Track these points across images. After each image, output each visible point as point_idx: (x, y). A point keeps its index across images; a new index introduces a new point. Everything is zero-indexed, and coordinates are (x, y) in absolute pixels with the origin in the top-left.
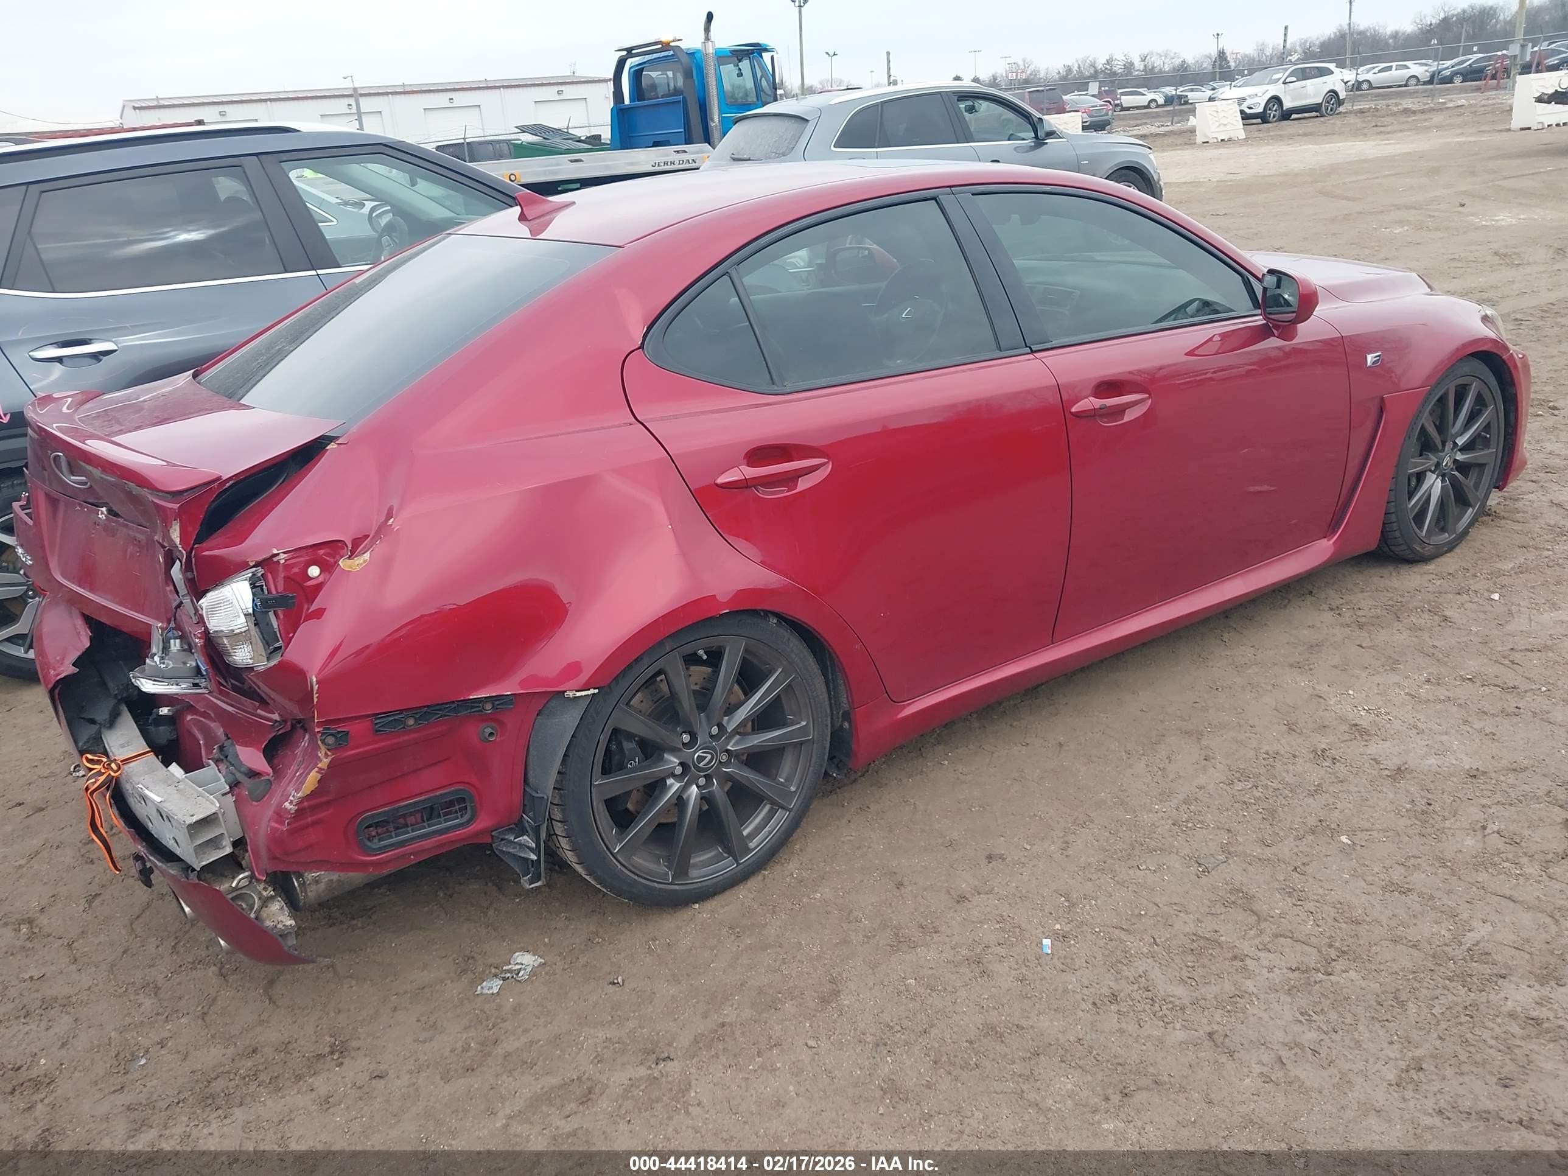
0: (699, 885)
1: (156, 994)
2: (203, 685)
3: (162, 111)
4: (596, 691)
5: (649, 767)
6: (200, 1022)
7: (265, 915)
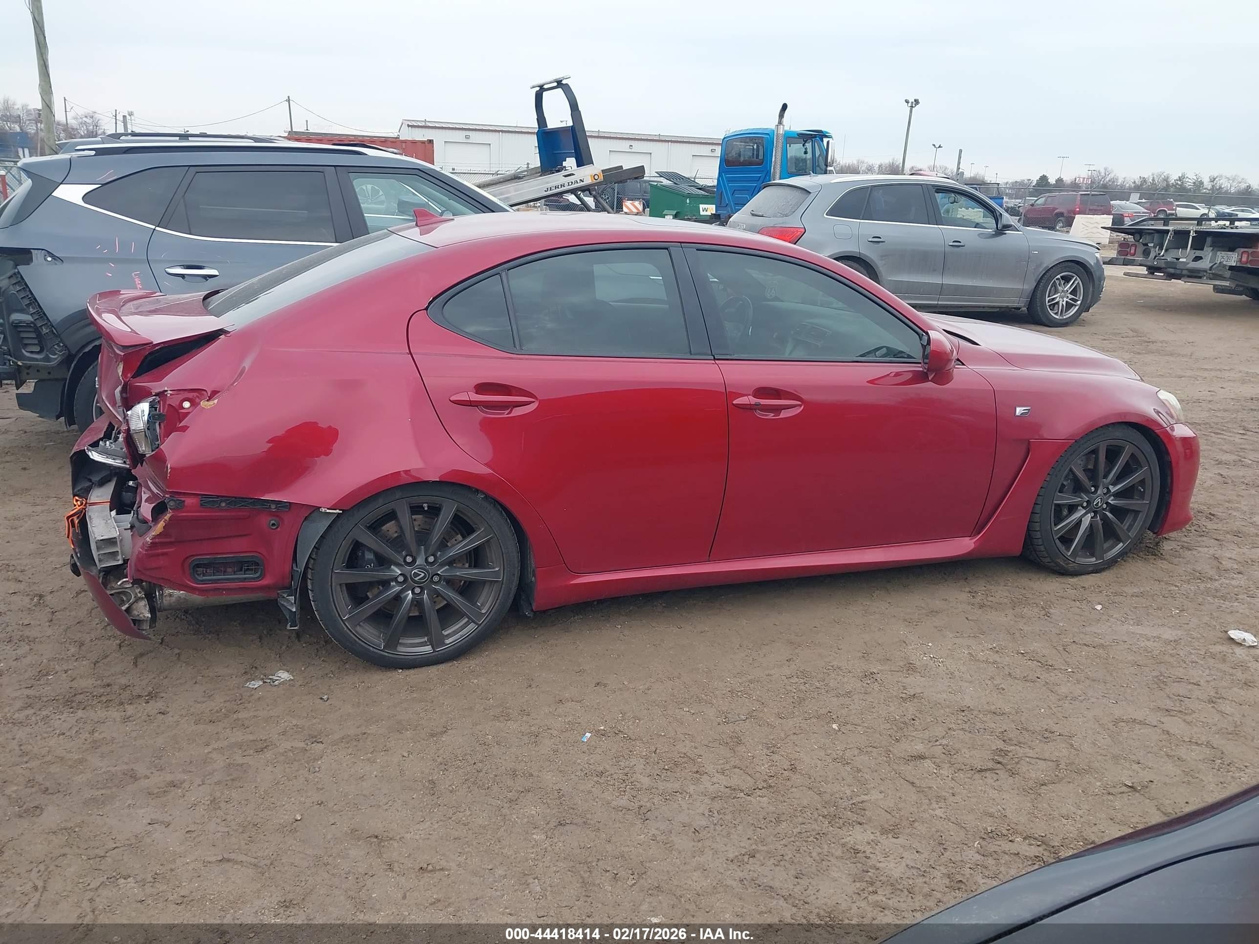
0: (403, 657)
1: (80, 646)
2: (127, 463)
3: (427, 130)
4: (341, 512)
5: (377, 571)
6: (93, 665)
7: (135, 607)
